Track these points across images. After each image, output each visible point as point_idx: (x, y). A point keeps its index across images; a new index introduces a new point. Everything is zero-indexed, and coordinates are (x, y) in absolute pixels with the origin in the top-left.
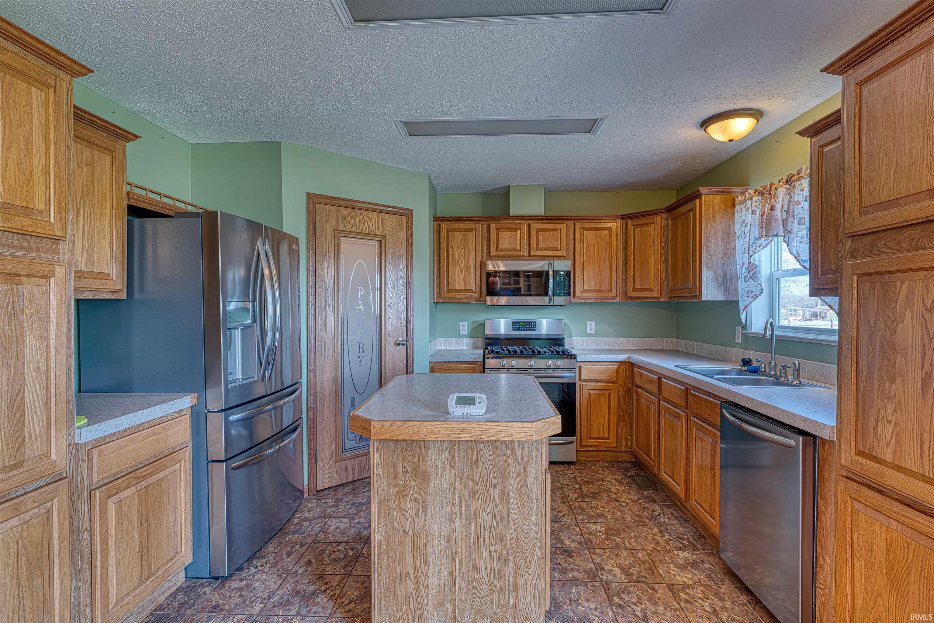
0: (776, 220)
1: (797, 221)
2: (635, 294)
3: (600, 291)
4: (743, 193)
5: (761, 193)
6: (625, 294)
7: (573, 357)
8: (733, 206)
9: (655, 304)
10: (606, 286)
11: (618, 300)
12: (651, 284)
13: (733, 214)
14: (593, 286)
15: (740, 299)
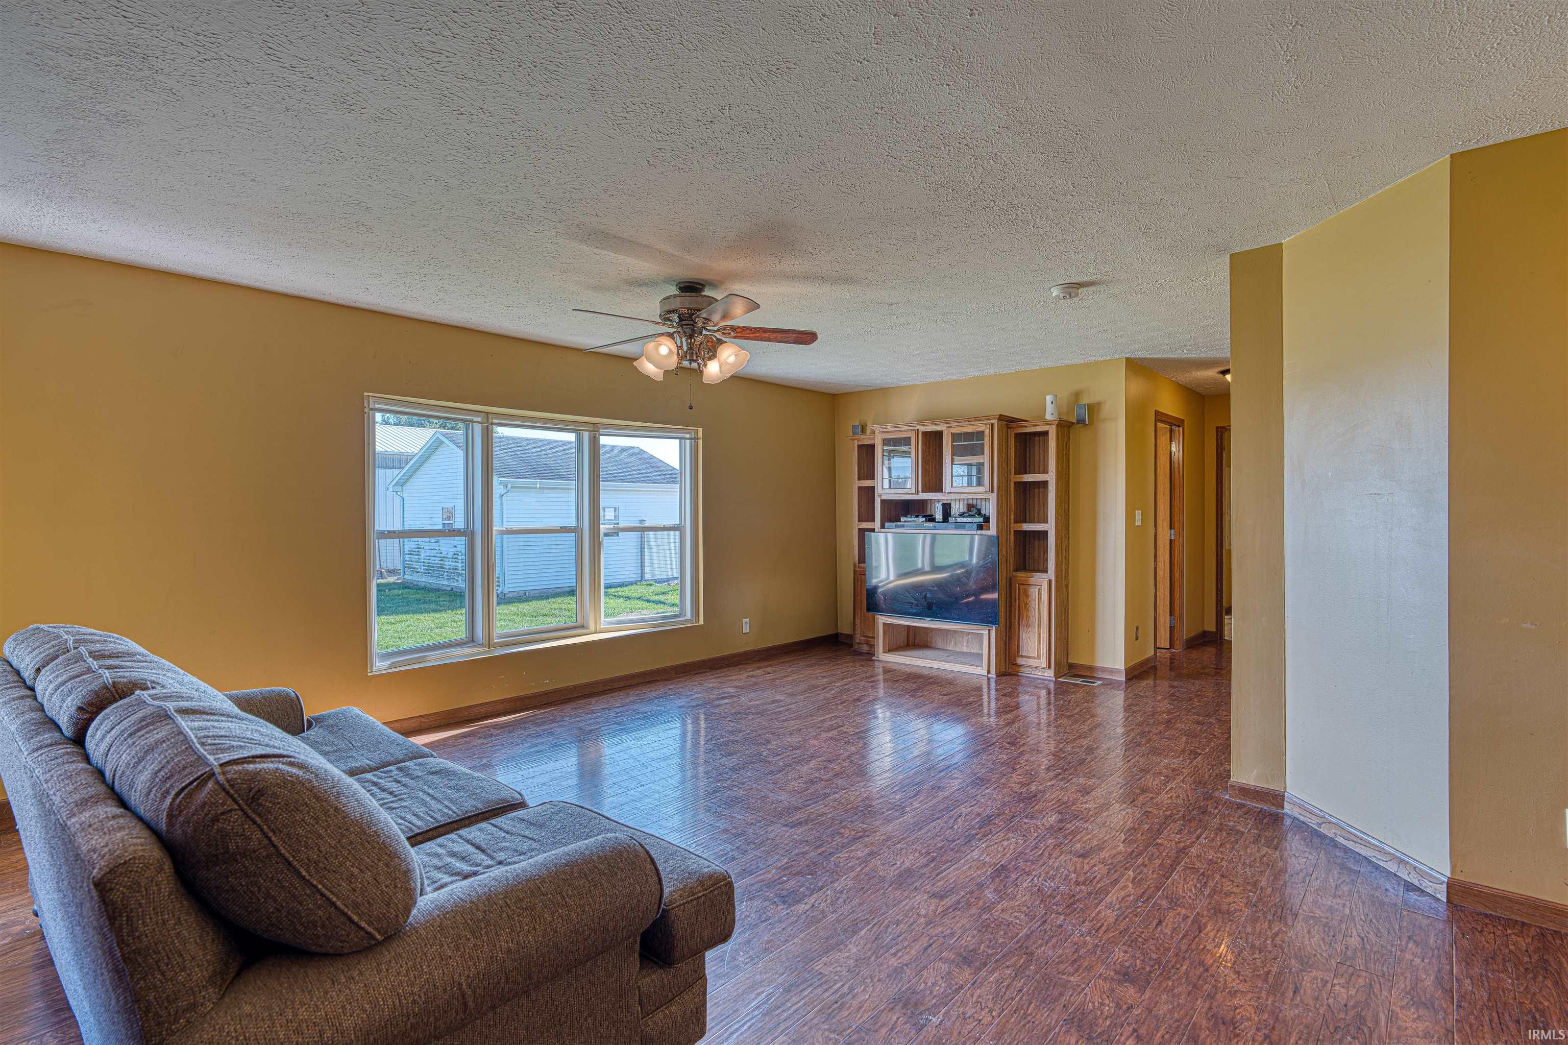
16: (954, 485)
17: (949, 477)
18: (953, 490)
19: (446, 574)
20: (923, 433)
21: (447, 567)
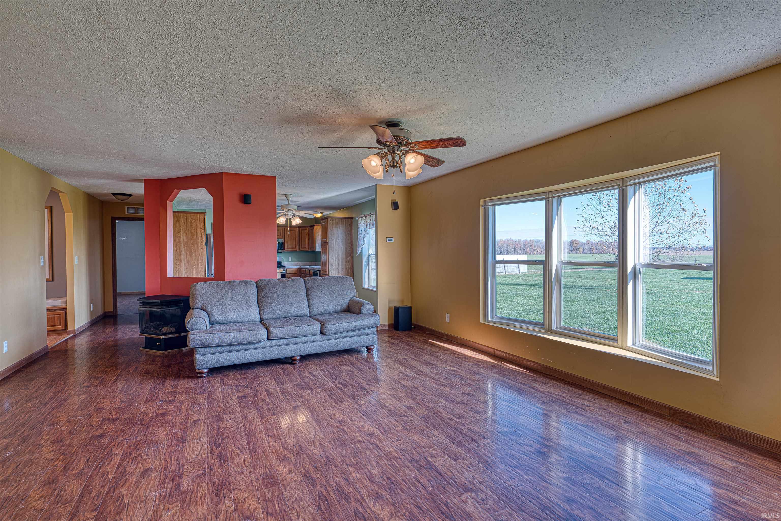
2: (302, 249)
3: (292, 248)
6: (299, 249)
7: (285, 267)
9: (307, 252)
10: (294, 247)
11: (298, 251)
12: (306, 246)
14: (290, 247)
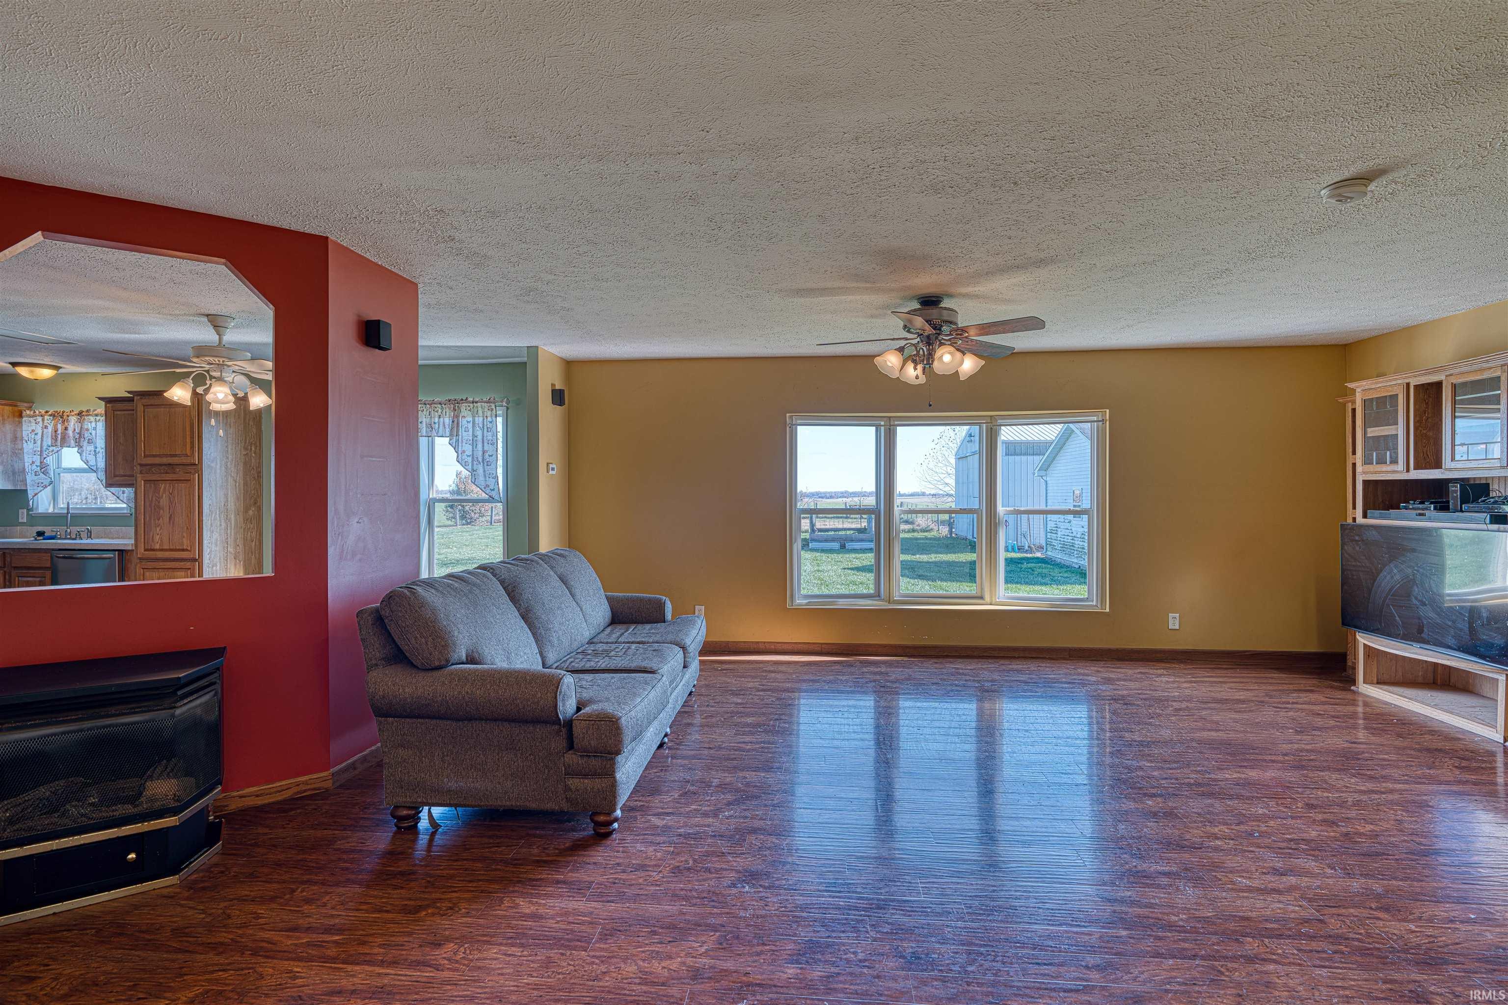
0: (69, 437)
1: (87, 441)
4: (30, 408)
5: (53, 415)
8: (21, 416)
13: (20, 423)
15: (29, 488)
16: (1457, 457)
17: (1449, 447)
18: (1453, 465)
19: (1076, 552)
20: (1416, 387)
21: (1077, 546)
